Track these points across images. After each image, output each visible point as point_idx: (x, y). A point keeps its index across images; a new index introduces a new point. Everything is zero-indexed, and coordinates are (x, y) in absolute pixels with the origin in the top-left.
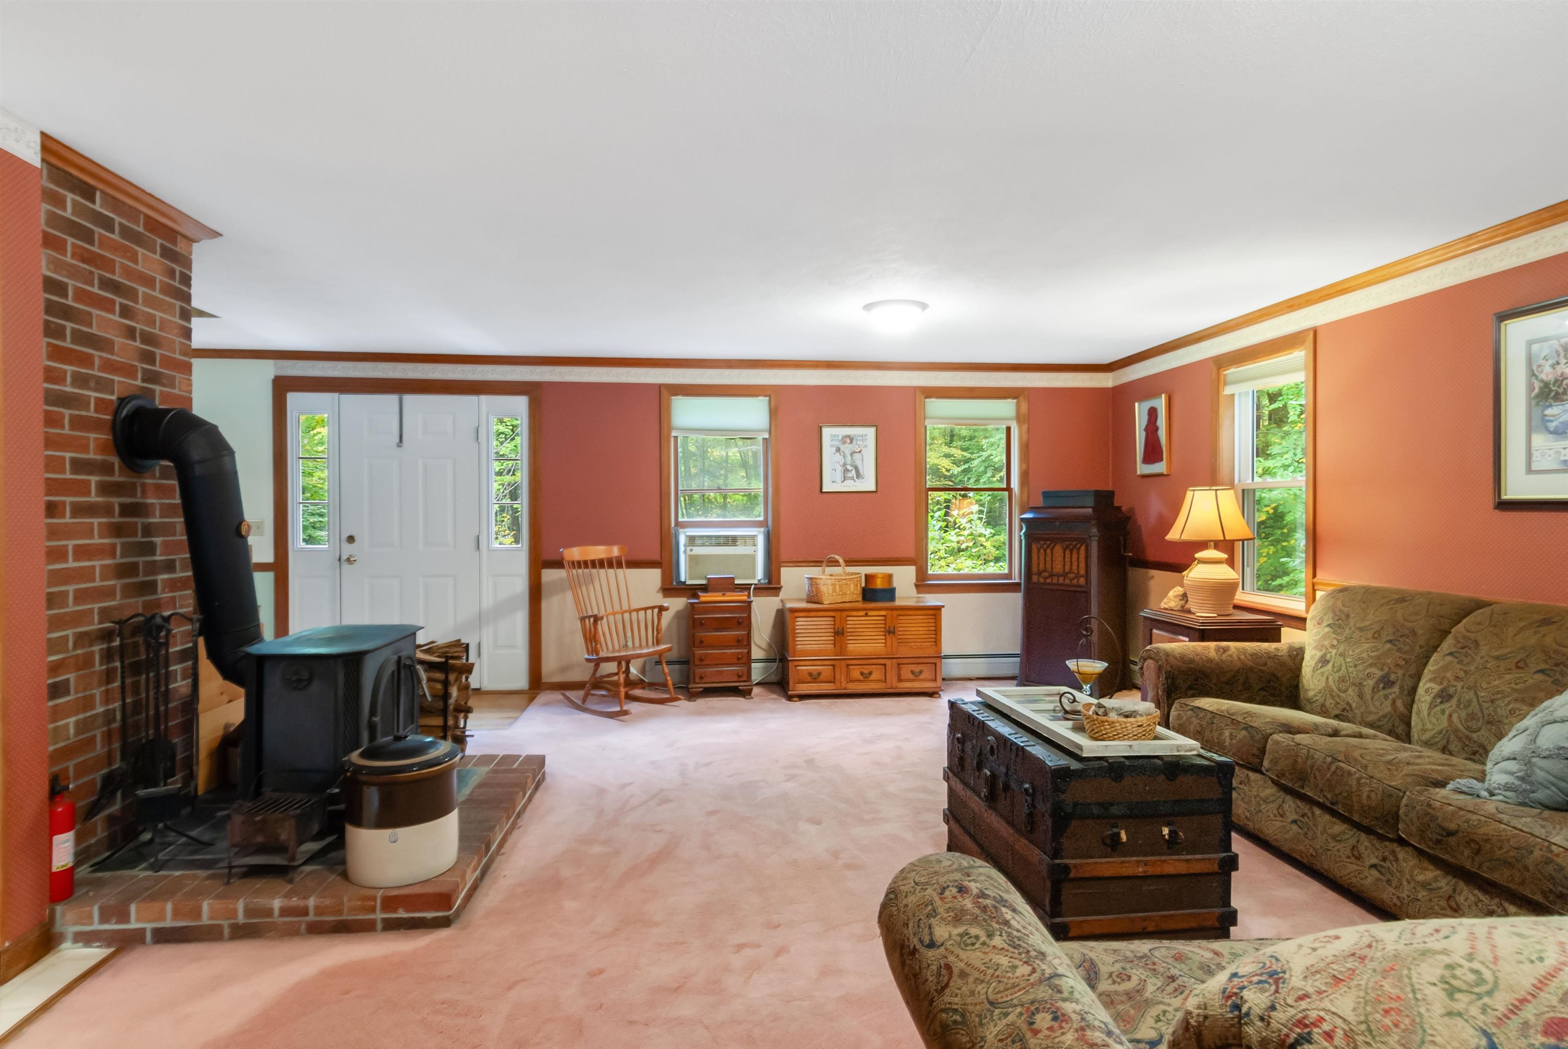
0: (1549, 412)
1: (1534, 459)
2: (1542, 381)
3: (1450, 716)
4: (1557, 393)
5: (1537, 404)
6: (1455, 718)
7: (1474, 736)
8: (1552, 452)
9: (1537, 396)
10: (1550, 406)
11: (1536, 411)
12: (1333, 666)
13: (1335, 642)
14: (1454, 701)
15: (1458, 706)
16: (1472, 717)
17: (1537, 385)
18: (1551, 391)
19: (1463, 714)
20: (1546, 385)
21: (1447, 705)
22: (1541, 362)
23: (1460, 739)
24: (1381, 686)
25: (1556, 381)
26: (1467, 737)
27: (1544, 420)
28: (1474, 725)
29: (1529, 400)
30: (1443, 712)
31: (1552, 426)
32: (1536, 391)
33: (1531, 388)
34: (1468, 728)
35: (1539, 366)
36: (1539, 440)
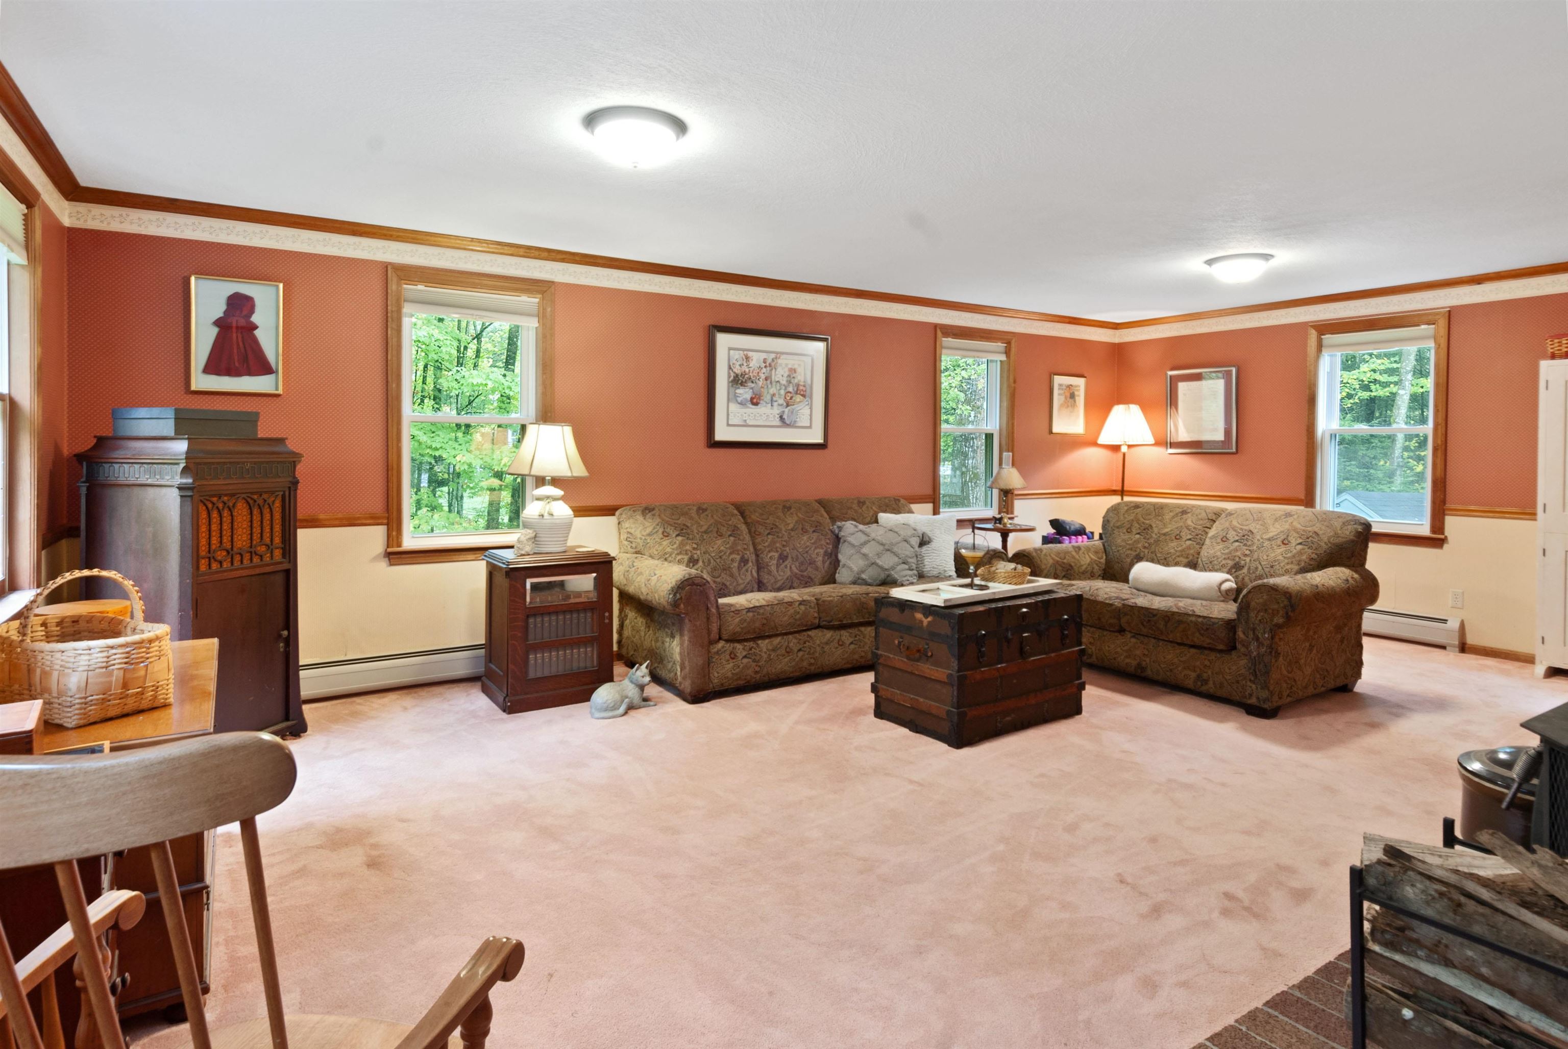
0: (738, 391)
1: (730, 417)
2: (735, 373)
3: (791, 567)
4: (742, 382)
5: (732, 386)
6: (793, 566)
7: (805, 574)
8: (739, 415)
9: (732, 381)
10: (739, 388)
11: (732, 390)
12: (703, 562)
13: (695, 546)
14: (790, 559)
15: (793, 561)
16: (802, 564)
17: (732, 375)
18: (739, 380)
19: (797, 564)
20: (737, 375)
21: (786, 563)
22: (734, 362)
23: (798, 579)
24: (742, 564)
25: (742, 374)
26: (802, 576)
27: (736, 396)
28: (803, 568)
29: (729, 382)
30: (786, 567)
31: (739, 400)
32: (732, 378)
33: (729, 377)
34: (801, 571)
35: (733, 364)
36: (733, 407)
